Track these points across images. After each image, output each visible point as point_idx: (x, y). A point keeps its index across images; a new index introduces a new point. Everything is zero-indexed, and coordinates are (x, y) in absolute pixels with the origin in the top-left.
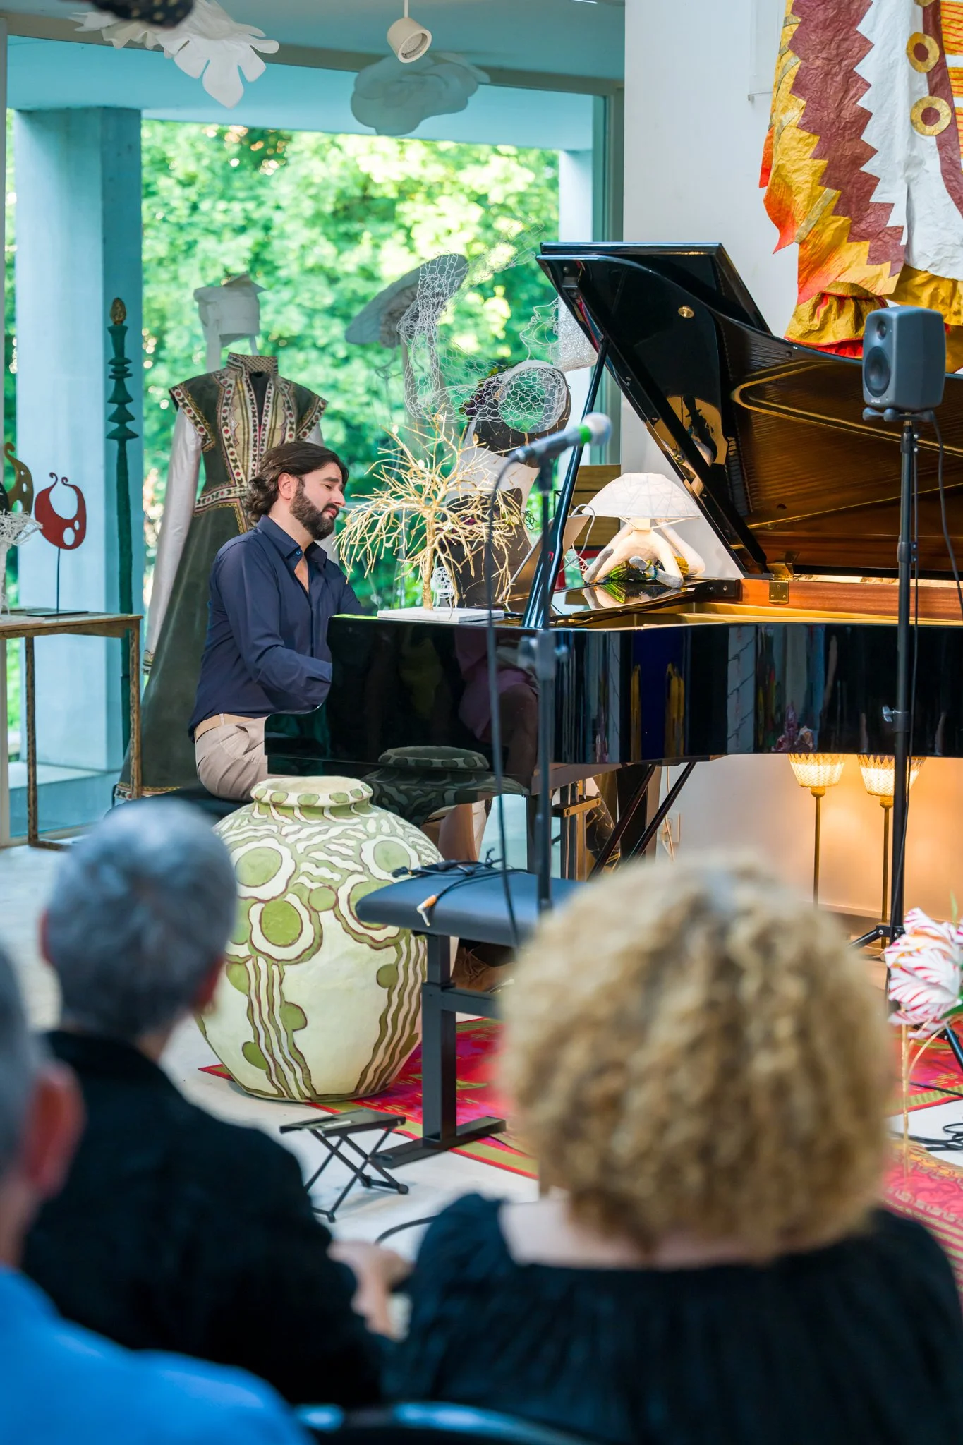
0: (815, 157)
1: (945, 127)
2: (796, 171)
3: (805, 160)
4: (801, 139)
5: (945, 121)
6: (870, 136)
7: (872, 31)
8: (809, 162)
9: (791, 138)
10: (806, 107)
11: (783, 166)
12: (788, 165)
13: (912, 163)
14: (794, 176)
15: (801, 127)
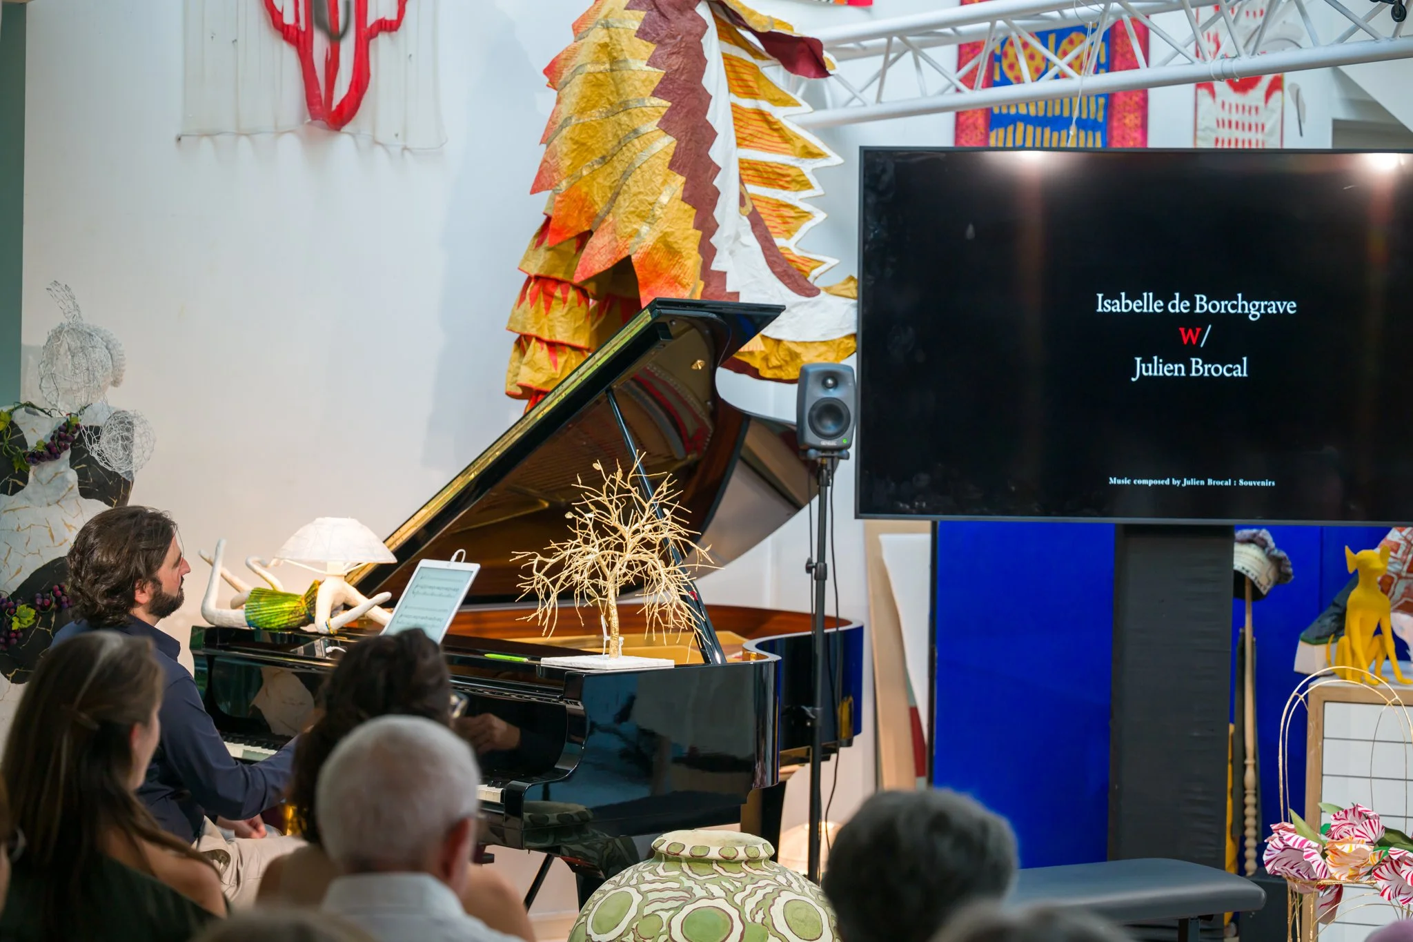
0: (697, 227)
1: (751, 209)
2: (686, 238)
3: (689, 229)
4: (686, 211)
5: (749, 208)
6: (717, 214)
7: (715, 121)
8: (693, 231)
9: (678, 210)
10: (686, 183)
11: (672, 233)
12: (677, 234)
13: (737, 237)
14: (685, 243)
15: (683, 200)
